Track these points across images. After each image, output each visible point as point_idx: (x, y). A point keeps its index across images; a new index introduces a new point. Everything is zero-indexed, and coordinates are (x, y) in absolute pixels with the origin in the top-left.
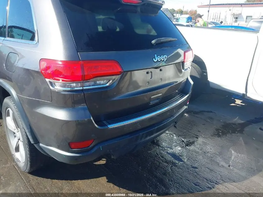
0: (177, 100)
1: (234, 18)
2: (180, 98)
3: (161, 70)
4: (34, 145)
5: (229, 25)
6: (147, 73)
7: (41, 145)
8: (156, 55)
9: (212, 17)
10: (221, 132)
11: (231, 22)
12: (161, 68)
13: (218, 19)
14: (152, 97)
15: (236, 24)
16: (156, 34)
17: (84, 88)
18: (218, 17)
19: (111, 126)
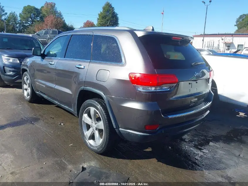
0: (203, 106)
1: (226, 46)
2: (205, 105)
3: (197, 83)
4: (116, 129)
5: (222, 53)
6: (190, 84)
7: (120, 129)
8: (196, 72)
9: (206, 45)
10: (232, 134)
11: (224, 50)
12: (197, 81)
13: (212, 47)
14: (192, 100)
15: (228, 52)
16: (185, 59)
17: (157, 91)
18: (212, 45)
19: (170, 117)
